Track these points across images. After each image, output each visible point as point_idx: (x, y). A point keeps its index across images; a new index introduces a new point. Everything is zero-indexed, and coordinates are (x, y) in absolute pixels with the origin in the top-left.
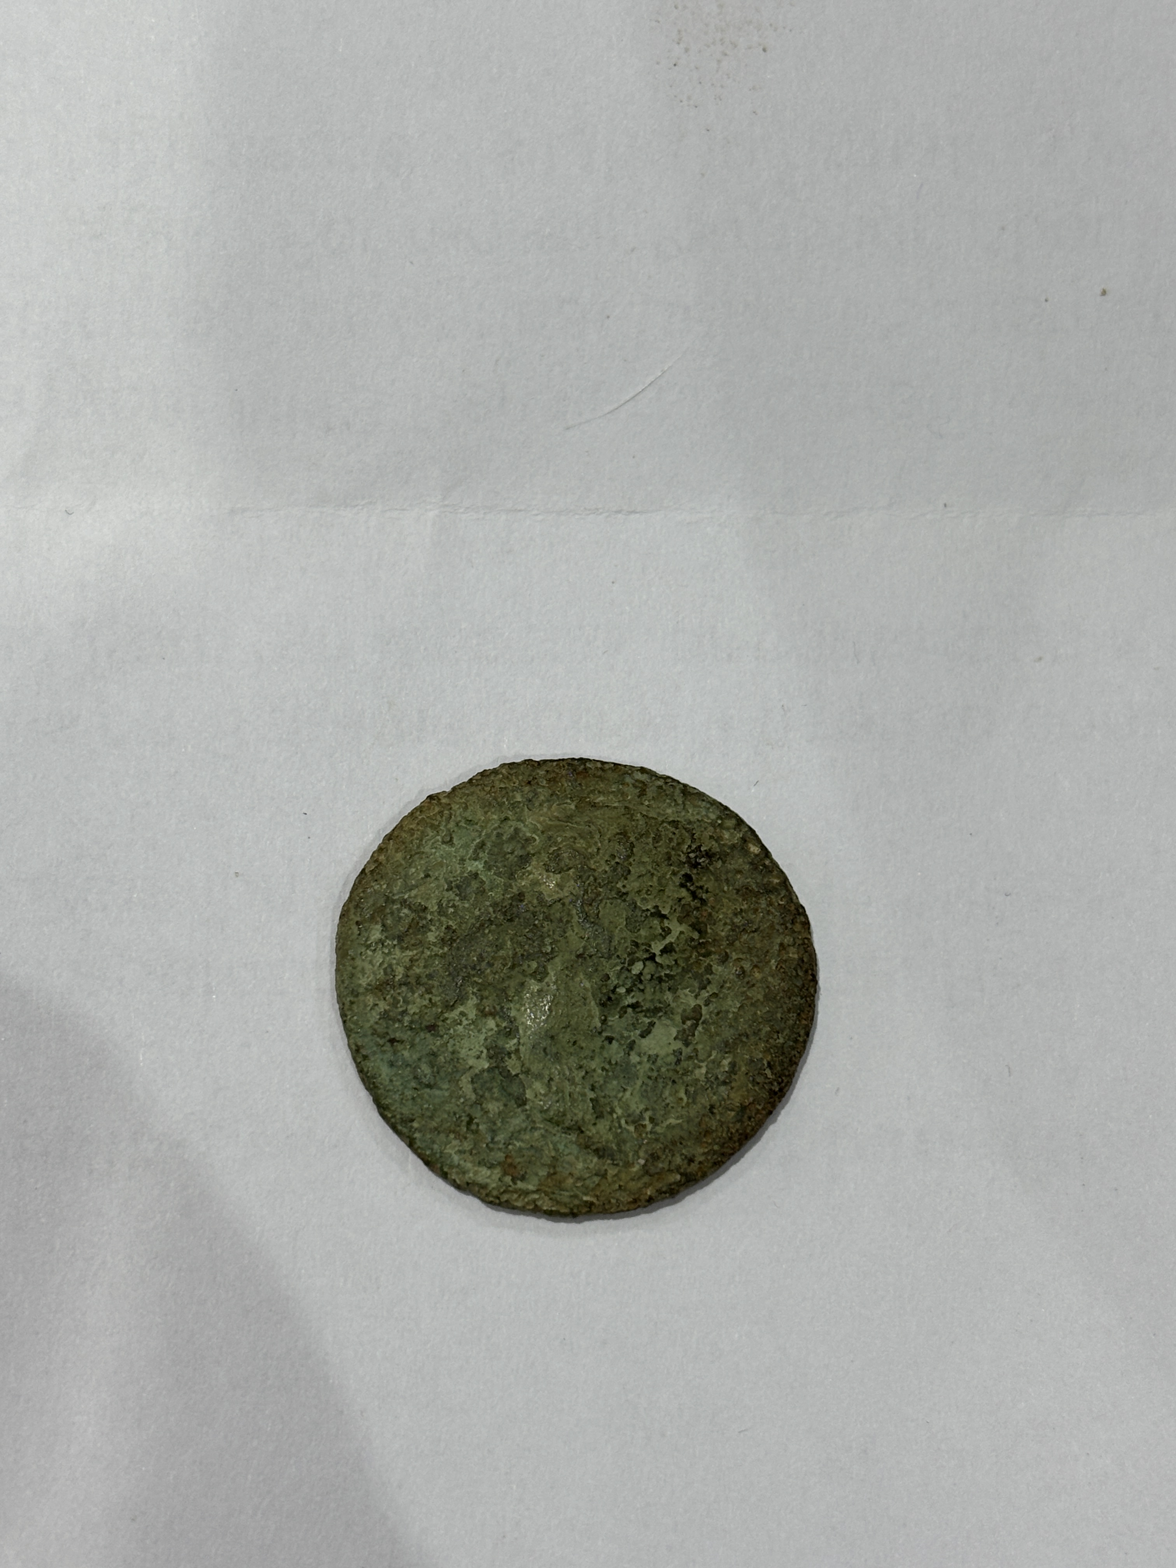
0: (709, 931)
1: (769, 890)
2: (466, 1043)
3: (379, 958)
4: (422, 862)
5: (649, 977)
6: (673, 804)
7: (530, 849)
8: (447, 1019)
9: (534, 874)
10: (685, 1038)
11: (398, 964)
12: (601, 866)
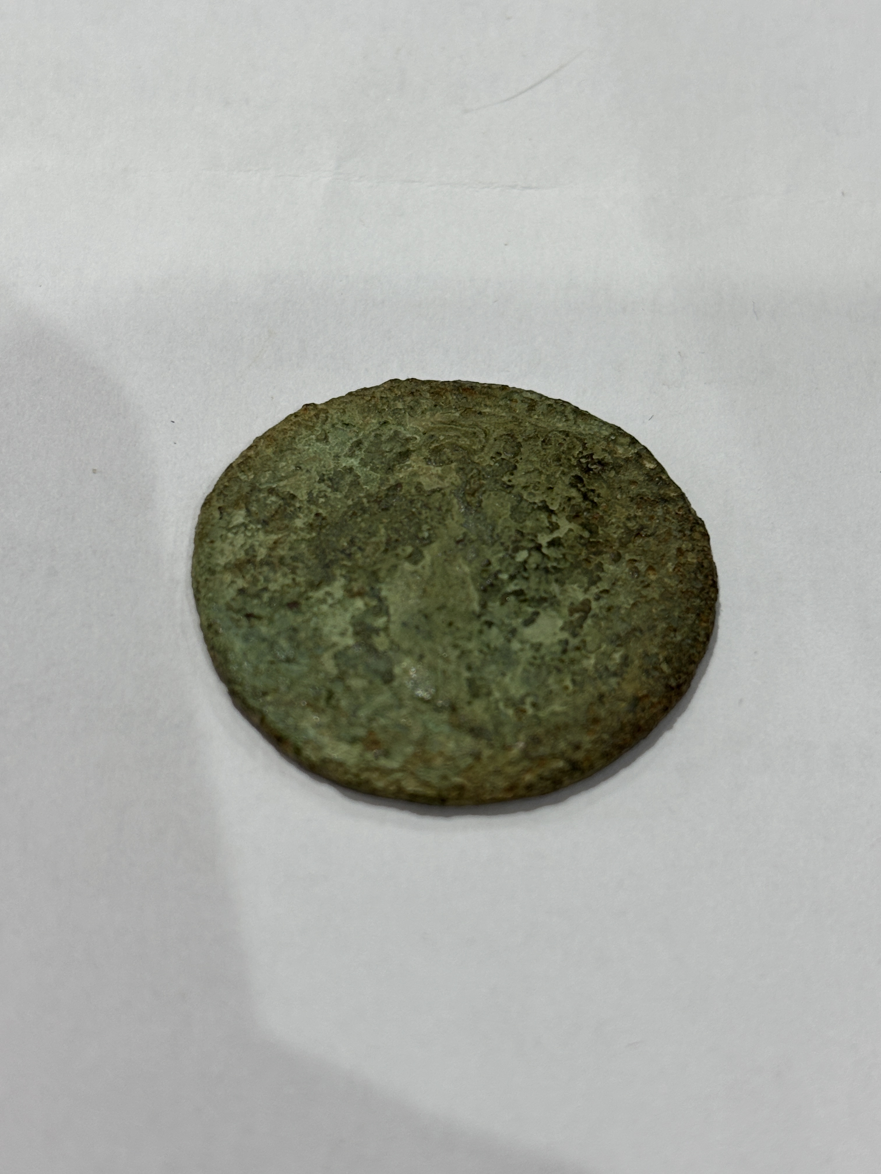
0: (601, 532)
1: (665, 500)
2: (330, 621)
3: (240, 540)
4: (294, 457)
5: (534, 566)
6: (564, 420)
7: (410, 447)
8: (311, 597)
9: (413, 467)
10: (574, 628)
11: (260, 545)
12: (485, 460)
